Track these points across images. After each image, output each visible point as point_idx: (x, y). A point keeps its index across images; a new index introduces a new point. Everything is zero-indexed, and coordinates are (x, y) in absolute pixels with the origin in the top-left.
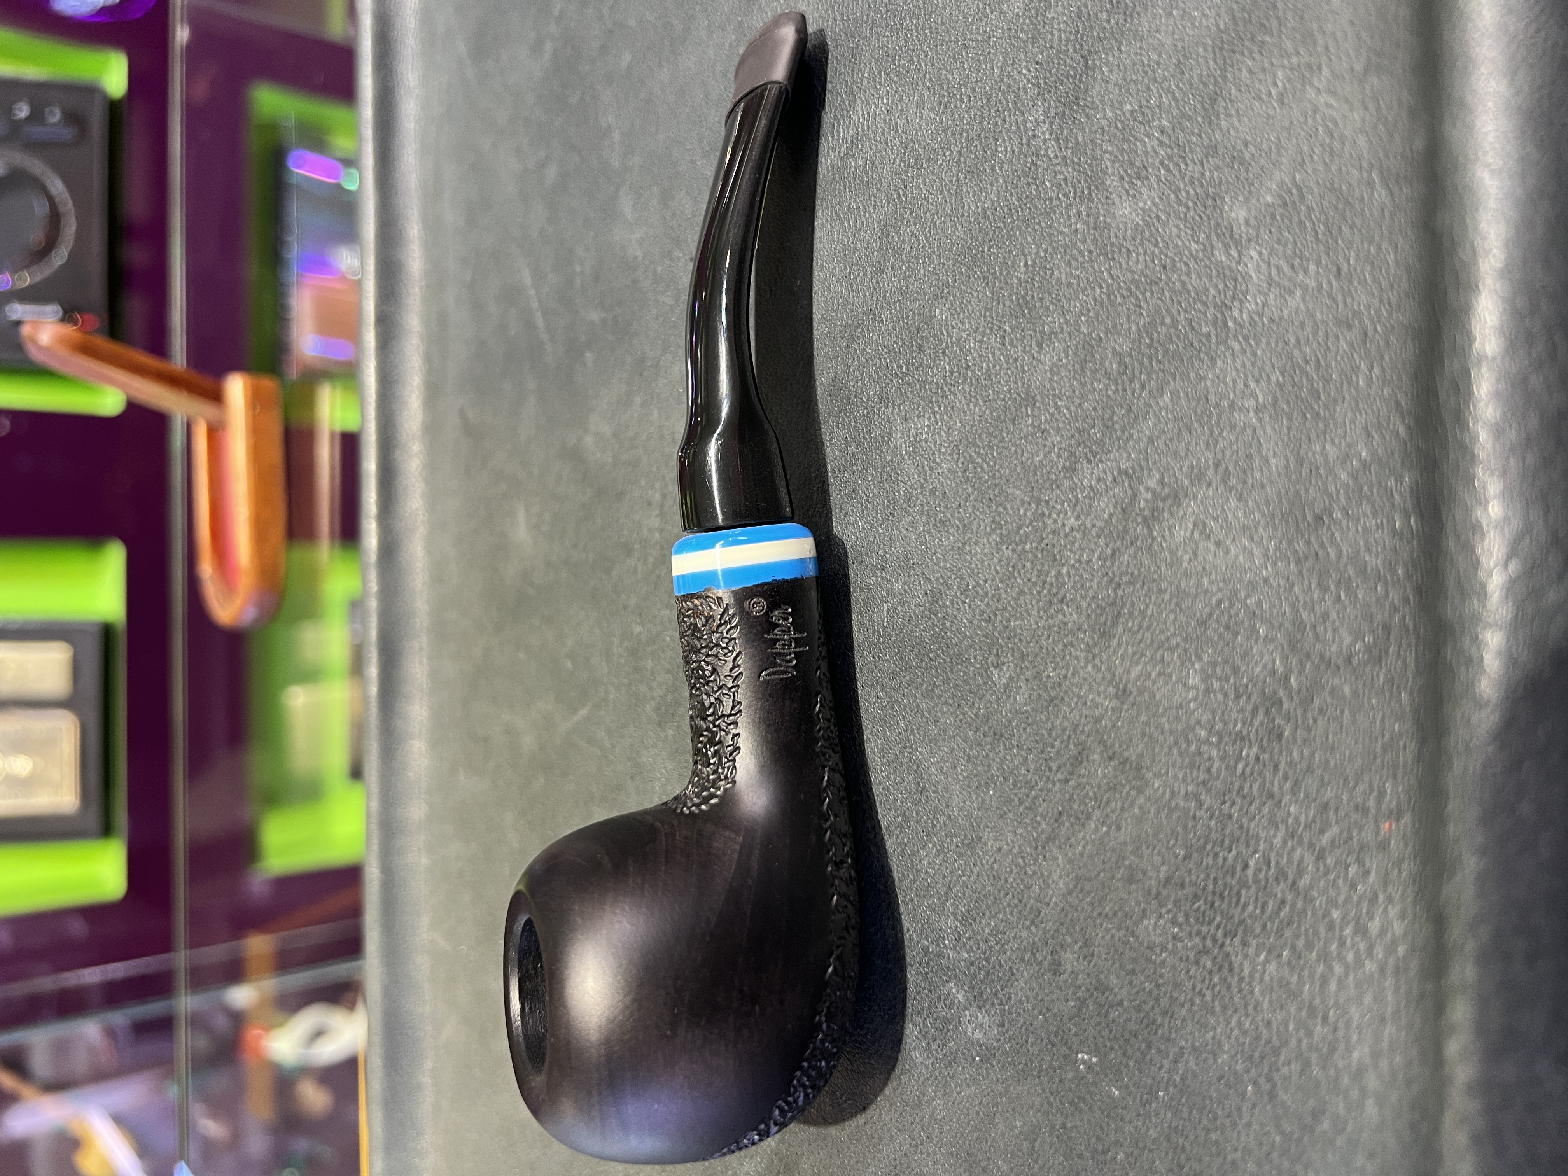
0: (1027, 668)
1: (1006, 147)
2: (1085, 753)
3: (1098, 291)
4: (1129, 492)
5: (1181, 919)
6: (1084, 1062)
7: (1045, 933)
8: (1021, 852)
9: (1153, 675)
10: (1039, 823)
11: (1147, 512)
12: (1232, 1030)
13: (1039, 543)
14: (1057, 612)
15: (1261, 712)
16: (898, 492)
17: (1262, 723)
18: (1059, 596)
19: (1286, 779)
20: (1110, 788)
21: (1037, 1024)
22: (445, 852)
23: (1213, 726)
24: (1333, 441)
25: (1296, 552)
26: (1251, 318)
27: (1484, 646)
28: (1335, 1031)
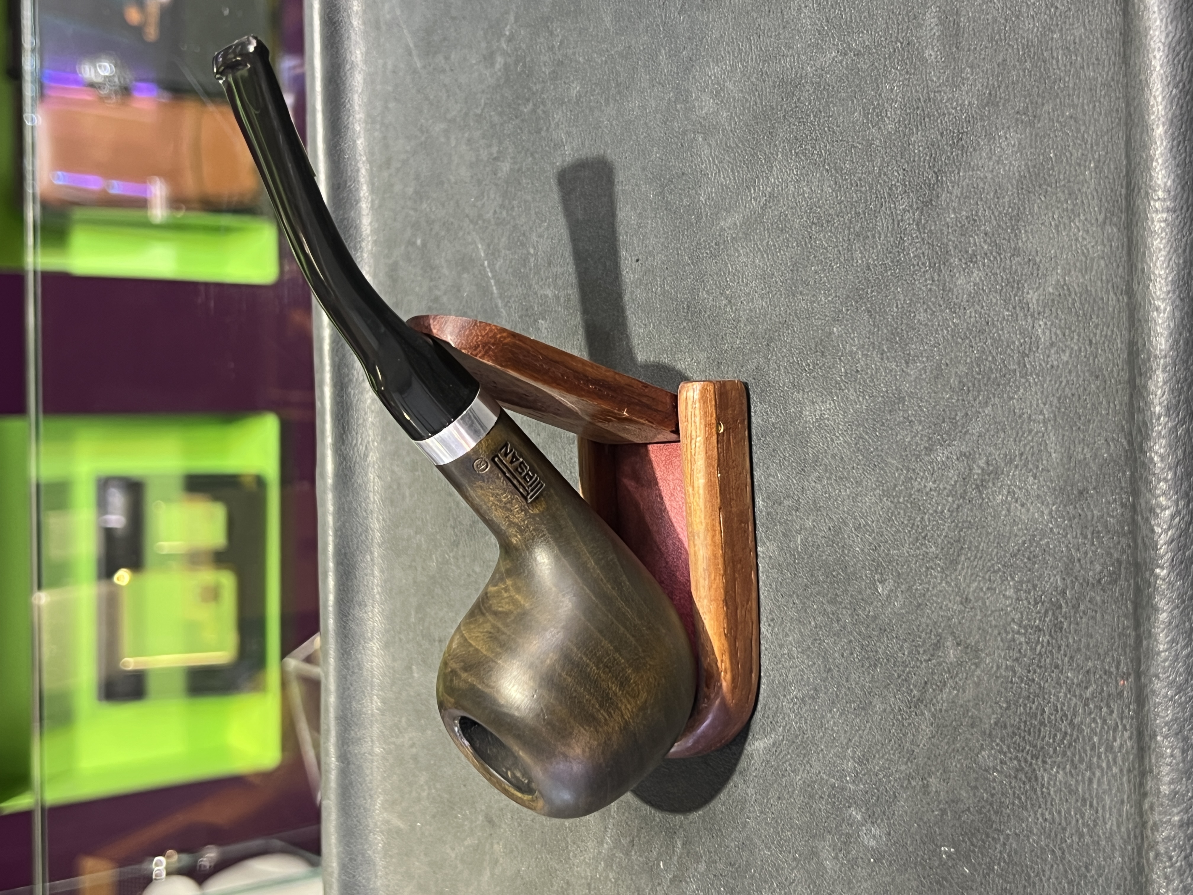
0: (902, 583)
1: (883, 224)
2: (942, 641)
3: (945, 332)
4: (967, 468)
5: (1005, 749)
6: (945, 852)
7: (917, 765)
8: (900, 710)
9: (984, 589)
10: (912, 691)
11: (978, 482)
12: (1038, 819)
13: (909, 498)
14: (922, 545)
15: (1050, 613)
17: (1050, 621)
18: (923, 535)
19: (1065, 656)
20: (958, 664)
21: (913, 830)
22: (399, 741)
23: (1022, 622)
24: (1088, 447)
25: (1068, 513)
26: (1040, 364)
27: (1157, 577)
28: (1097, 812)
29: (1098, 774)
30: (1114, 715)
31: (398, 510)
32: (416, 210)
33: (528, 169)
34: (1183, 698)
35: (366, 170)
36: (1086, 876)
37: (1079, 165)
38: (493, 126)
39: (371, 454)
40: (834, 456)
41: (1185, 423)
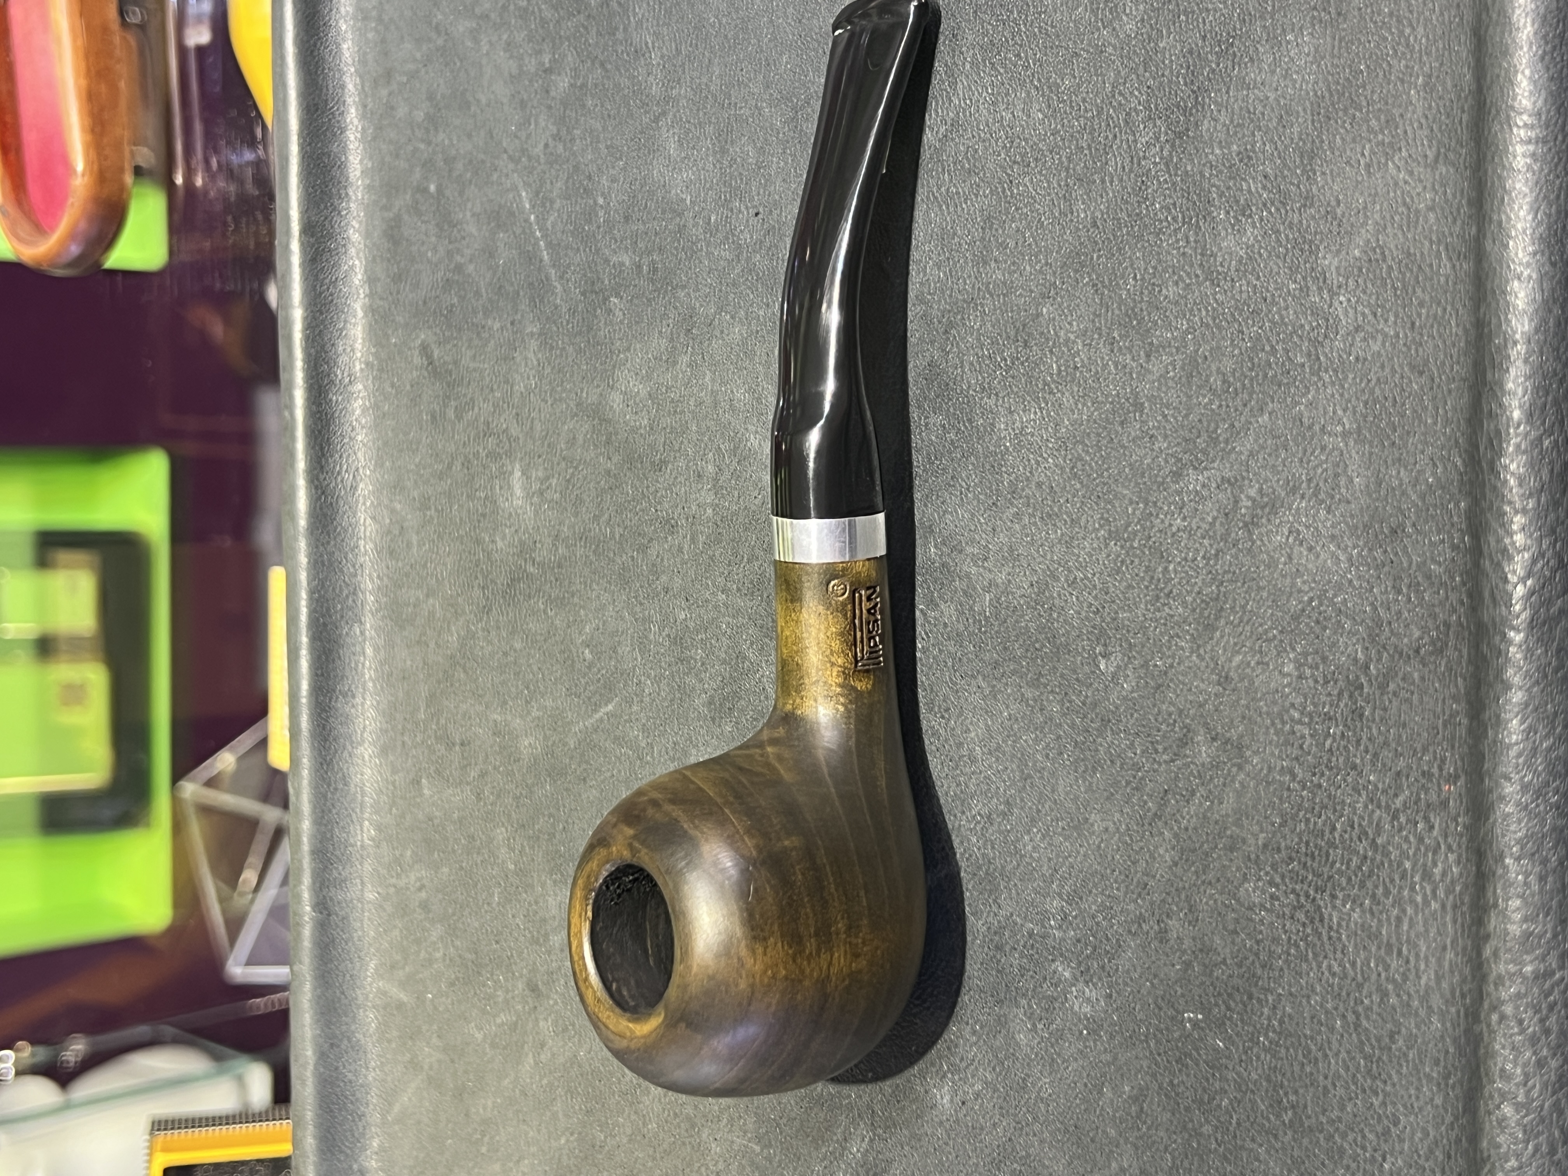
0: (1134, 657)
1: (1116, 163)
2: (1190, 735)
3: (1204, 312)
4: (1232, 500)
5: (1278, 880)
6: (1190, 1019)
7: (1152, 903)
8: (1128, 829)
9: (1253, 664)
10: (1145, 803)
11: (1247, 519)
12: (1323, 973)
13: (1147, 541)
14: (1165, 604)
15: (1346, 695)
16: (1002, 482)
17: (1346, 705)
18: (1166, 591)
19: (1367, 752)
20: (1213, 766)
21: (1144, 991)
22: (402, 883)
23: (1305, 708)
24: (1406, 468)
25: (1375, 559)
26: (1340, 356)
27: (1510, 642)
28: (1408, 962)
29: (1410, 911)
30: (1435, 833)
31: (400, 564)
32: (429, 143)
33: (596, 85)
34: (1542, 808)
35: (355, 85)
36: (1390, 1049)
37: (1402, 81)
38: (543, 22)
39: (361, 485)
40: (1039, 485)
41: (1552, 434)
